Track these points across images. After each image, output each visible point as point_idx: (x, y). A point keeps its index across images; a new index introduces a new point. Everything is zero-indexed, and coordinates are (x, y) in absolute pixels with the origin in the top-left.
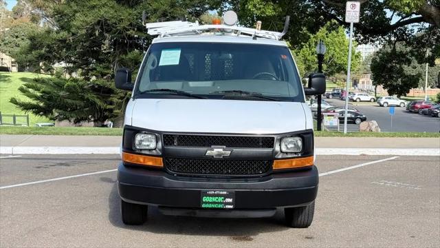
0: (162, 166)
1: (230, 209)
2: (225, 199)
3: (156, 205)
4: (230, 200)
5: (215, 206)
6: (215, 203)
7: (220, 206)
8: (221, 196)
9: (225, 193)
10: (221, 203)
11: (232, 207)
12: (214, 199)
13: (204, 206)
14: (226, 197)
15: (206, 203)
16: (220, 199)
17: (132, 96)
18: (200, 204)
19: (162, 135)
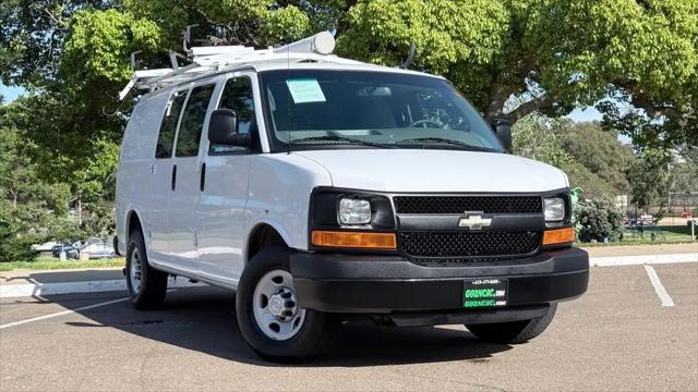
0: (395, 246)
1: (502, 307)
2: (494, 292)
4: (501, 293)
5: (481, 304)
6: (480, 299)
7: (489, 303)
8: (488, 286)
9: (496, 281)
10: (489, 298)
11: (503, 303)
12: (480, 293)
13: (467, 304)
14: (496, 288)
15: (470, 299)
16: (489, 293)
17: (268, 150)
18: (462, 303)
19: (391, 197)
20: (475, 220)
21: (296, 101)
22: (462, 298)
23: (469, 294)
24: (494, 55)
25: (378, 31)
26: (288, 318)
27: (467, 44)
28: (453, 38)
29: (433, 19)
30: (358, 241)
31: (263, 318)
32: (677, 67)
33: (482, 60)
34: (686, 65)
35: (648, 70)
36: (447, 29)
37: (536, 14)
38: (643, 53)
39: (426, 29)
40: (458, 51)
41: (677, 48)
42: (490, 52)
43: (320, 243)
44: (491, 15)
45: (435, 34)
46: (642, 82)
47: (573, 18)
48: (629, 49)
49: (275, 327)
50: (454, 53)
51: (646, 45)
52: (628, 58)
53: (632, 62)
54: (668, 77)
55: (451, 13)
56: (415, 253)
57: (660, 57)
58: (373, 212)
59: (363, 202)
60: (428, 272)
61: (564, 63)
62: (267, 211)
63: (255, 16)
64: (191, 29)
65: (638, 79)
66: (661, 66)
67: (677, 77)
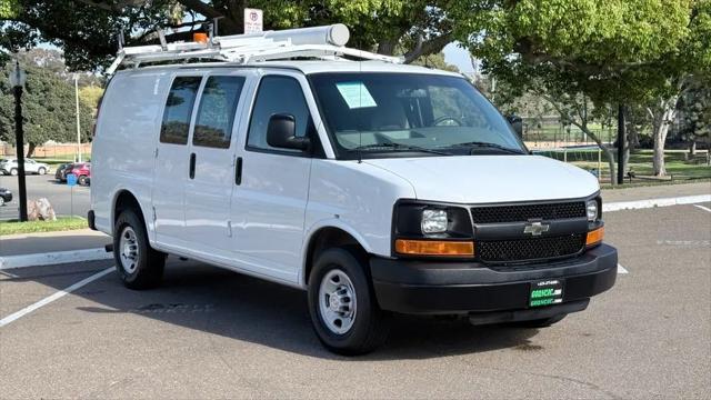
0: (473, 253)
1: (559, 304)
2: (553, 292)
3: (466, 312)
4: (558, 292)
5: (543, 302)
6: (543, 298)
7: (549, 301)
8: (549, 287)
9: (555, 282)
10: (549, 297)
11: (559, 301)
12: (543, 293)
13: (533, 304)
14: (555, 287)
15: (535, 299)
16: (550, 292)
17: (333, 156)
18: (528, 303)
19: (468, 208)
20: (535, 227)
21: (351, 106)
22: (528, 298)
23: (535, 294)
26: (347, 313)
30: (440, 249)
31: (329, 314)
32: (581, 27)
33: (392, 12)
34: (588, 24)
35: (554, 29)
38: (552, 12)
41: (582, 8)
43: (405, 251)
46: (548, 40)
48: (538, 7)
49: (338, 323)
50: (367, 5)
51: (554, 5)
52: (537, 16)
53: (541, 20)
54: (572, 36)
56: (488, 259)
57: (566, 17)
58: (449, 221)
59: (442, 212)
60: (503, 276)
61: (475, 19)
62: (338, 216)
64: (219, 21)
65: (544, 37)
66: (567, 24)
67: (581, 35)
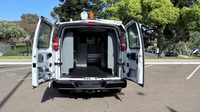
24: (176, 22)
25: (152, 19)
27: (170, 20)
28: (167, 19)
29: (163, 16)
33: (173, 23)
36: (166, 18)
37: (184, 14)
39: (161, 18)
40: (168, 22)
42: (175, 22)
44: (176, 15)
45: (163, 19)
47: (192, 15)
55: (167, 15)
63: (133, 17)
